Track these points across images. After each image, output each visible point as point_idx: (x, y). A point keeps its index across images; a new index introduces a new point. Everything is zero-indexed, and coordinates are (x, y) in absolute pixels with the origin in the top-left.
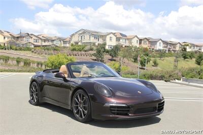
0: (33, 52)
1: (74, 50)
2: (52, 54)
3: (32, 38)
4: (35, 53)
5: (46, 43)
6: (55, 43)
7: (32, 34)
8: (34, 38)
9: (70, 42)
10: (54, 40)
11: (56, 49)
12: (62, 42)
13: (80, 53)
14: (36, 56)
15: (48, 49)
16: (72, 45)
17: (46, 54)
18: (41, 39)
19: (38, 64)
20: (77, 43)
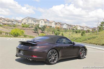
0: (3, 27)
1: (23, 27)
2: (13, 29)
3: (1, 19)
4: (4, 28)
5: (9, 23)
6: (13, 23)
7: (1, 18)
8: (2, 19)
9: (21, 23)
10: (13, 21)
11: (14, 26)
12: (17, 22)
13: (26, 28)
14: (5, 29)
15: (10, 26)
16: (23, 24)
17: (10, 28)
18: (6, 20)
19: (6, 33)
20: (25, 23)
